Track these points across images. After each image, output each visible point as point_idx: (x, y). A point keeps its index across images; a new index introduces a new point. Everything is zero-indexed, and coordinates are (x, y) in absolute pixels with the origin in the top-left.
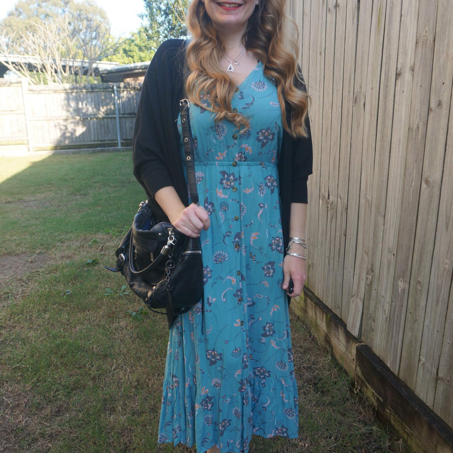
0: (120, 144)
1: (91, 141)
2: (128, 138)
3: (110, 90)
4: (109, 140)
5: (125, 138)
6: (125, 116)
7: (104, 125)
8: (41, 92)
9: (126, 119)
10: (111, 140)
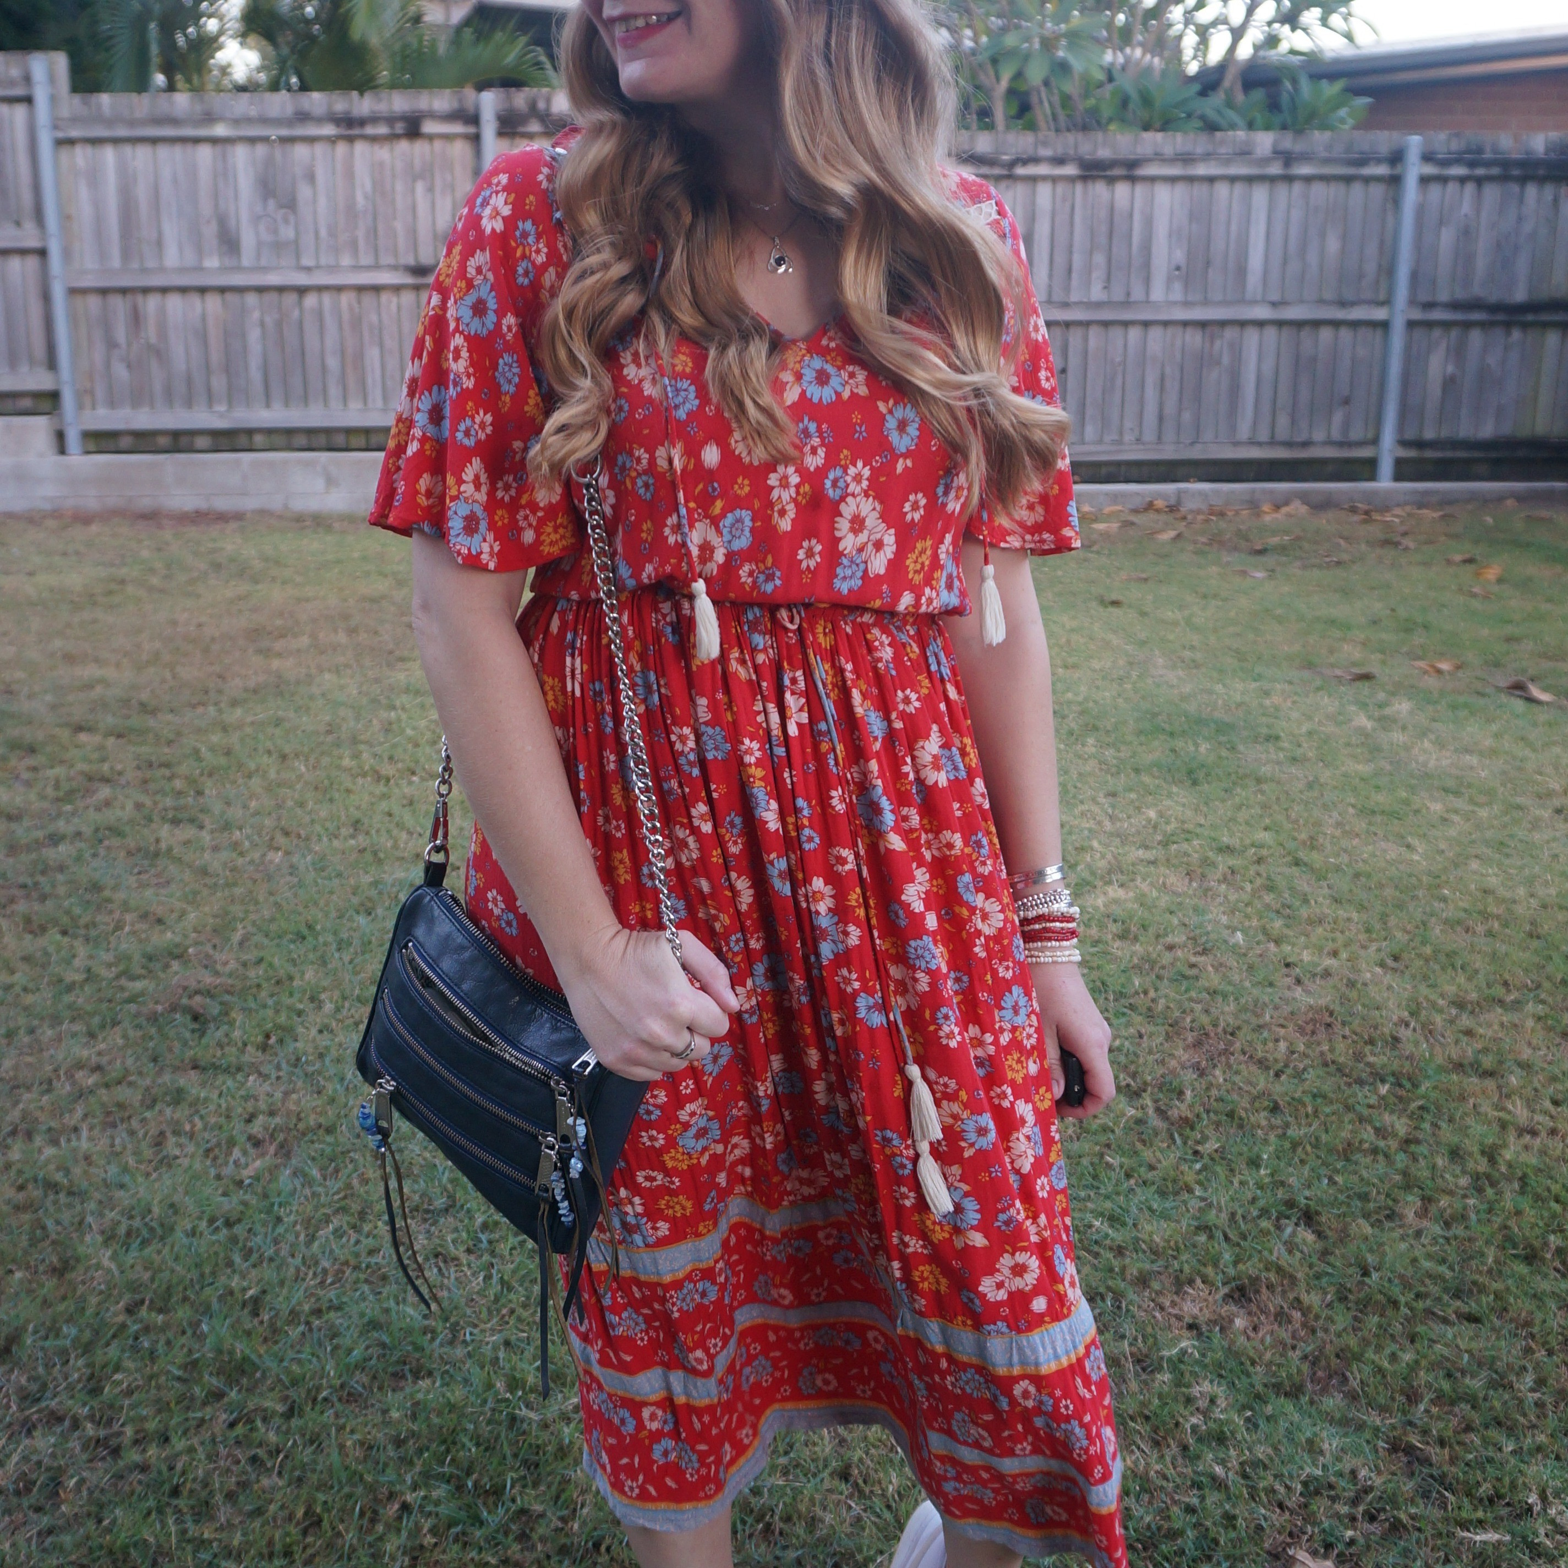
0: (1386, 467)
1: (1236, 444)
2: (1429, 434)
3: (1382, 170)
4: (1329, 443)
5: (1410, 435)
6: (1437, 315)
7: (1314, 359)
8: (1020, 171)
9: (1437, 333)
10: (1341, 444)
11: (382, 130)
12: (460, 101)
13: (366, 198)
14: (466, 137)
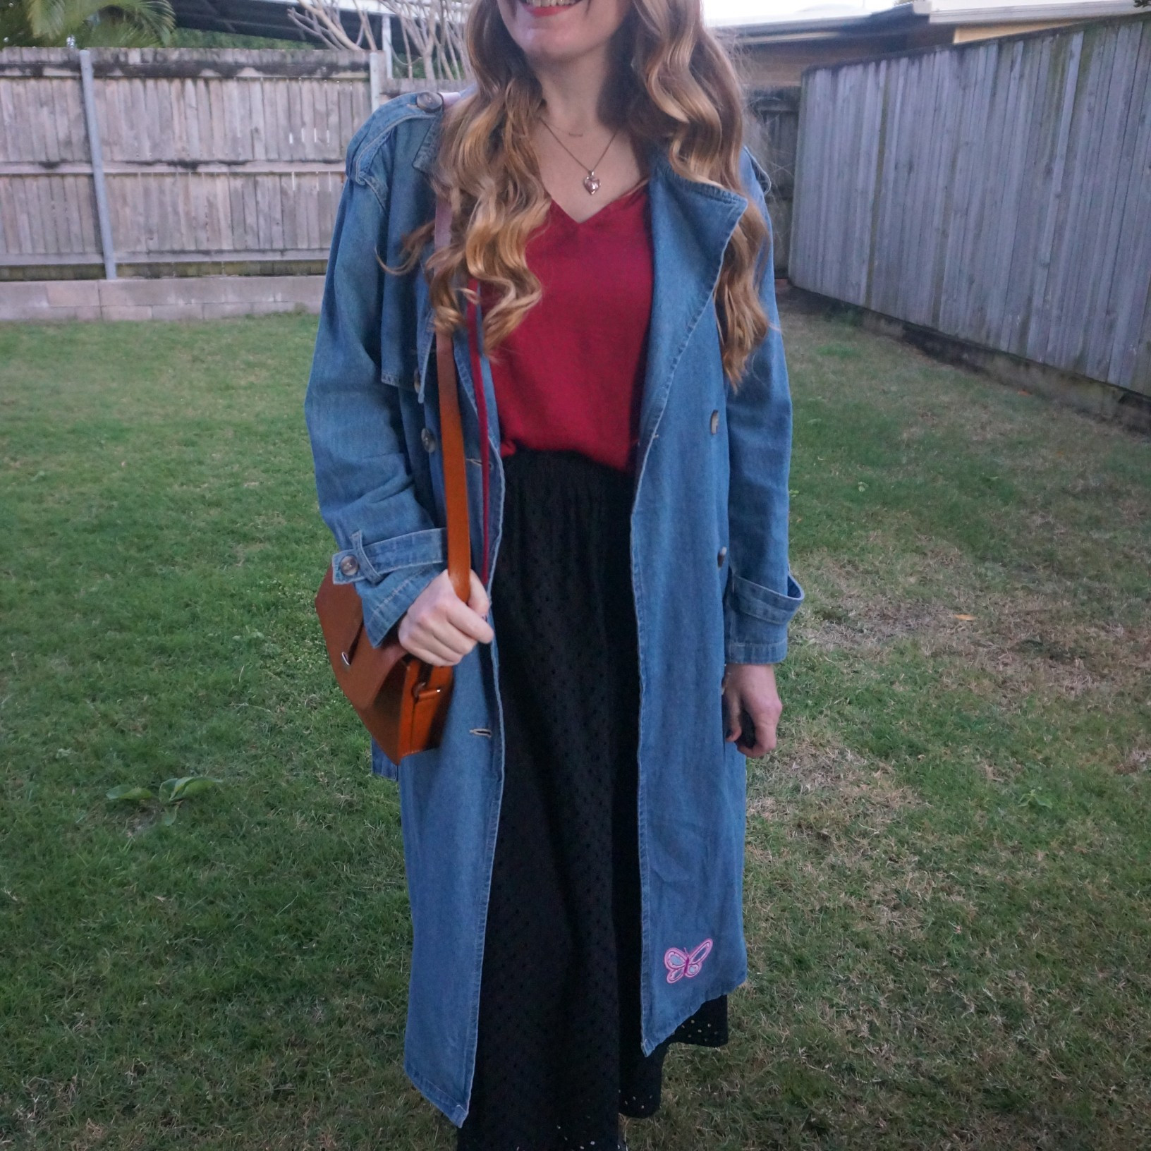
11: (17, 73)
12: (68, 55)
13: (10, 116)
14: (73, 78)
